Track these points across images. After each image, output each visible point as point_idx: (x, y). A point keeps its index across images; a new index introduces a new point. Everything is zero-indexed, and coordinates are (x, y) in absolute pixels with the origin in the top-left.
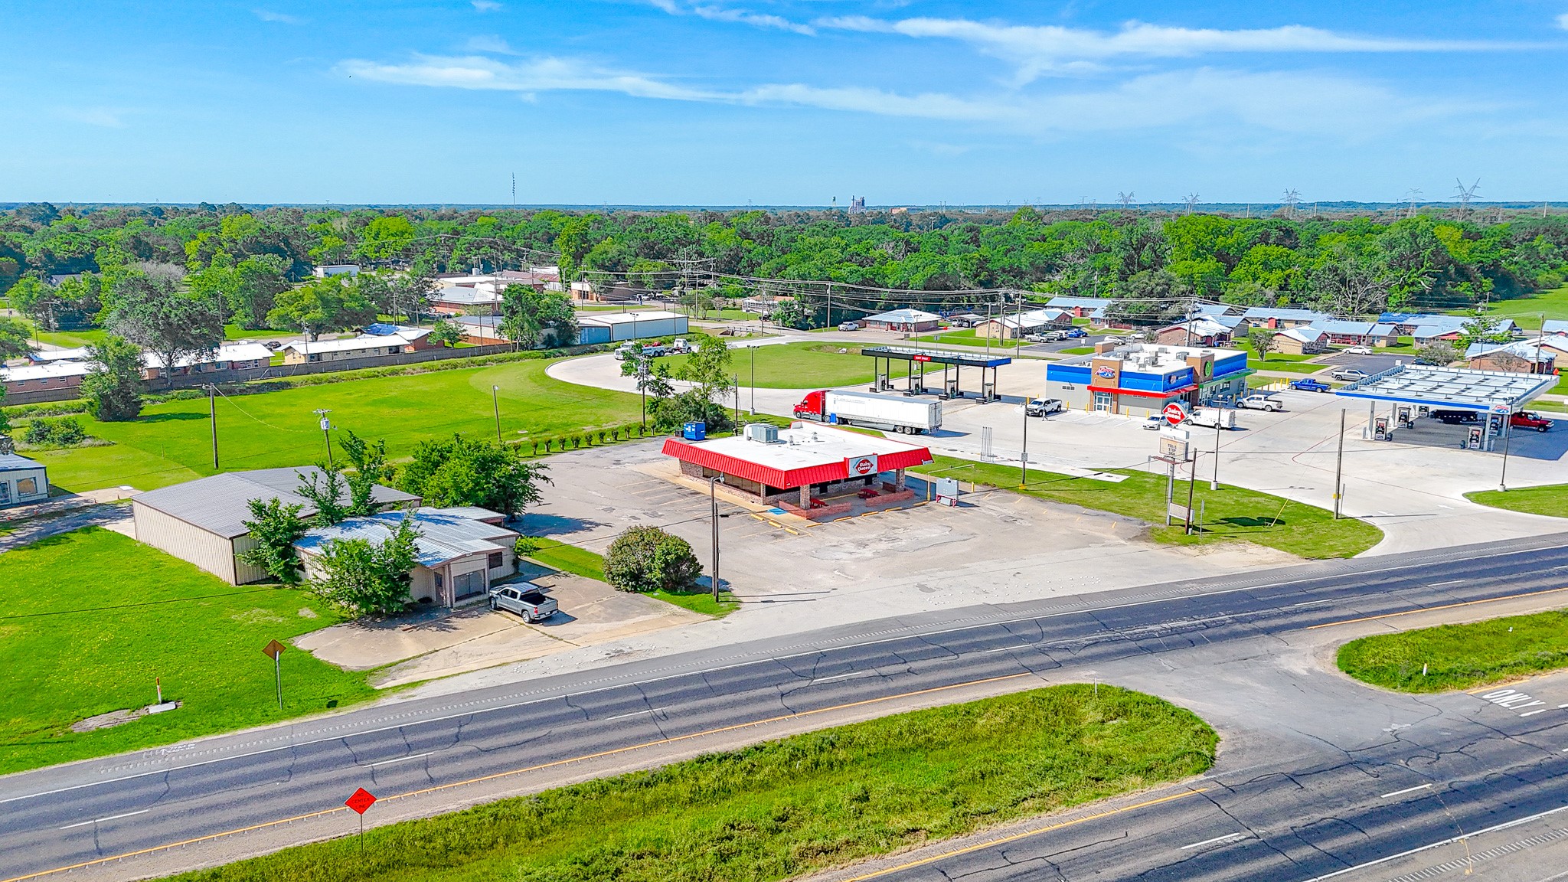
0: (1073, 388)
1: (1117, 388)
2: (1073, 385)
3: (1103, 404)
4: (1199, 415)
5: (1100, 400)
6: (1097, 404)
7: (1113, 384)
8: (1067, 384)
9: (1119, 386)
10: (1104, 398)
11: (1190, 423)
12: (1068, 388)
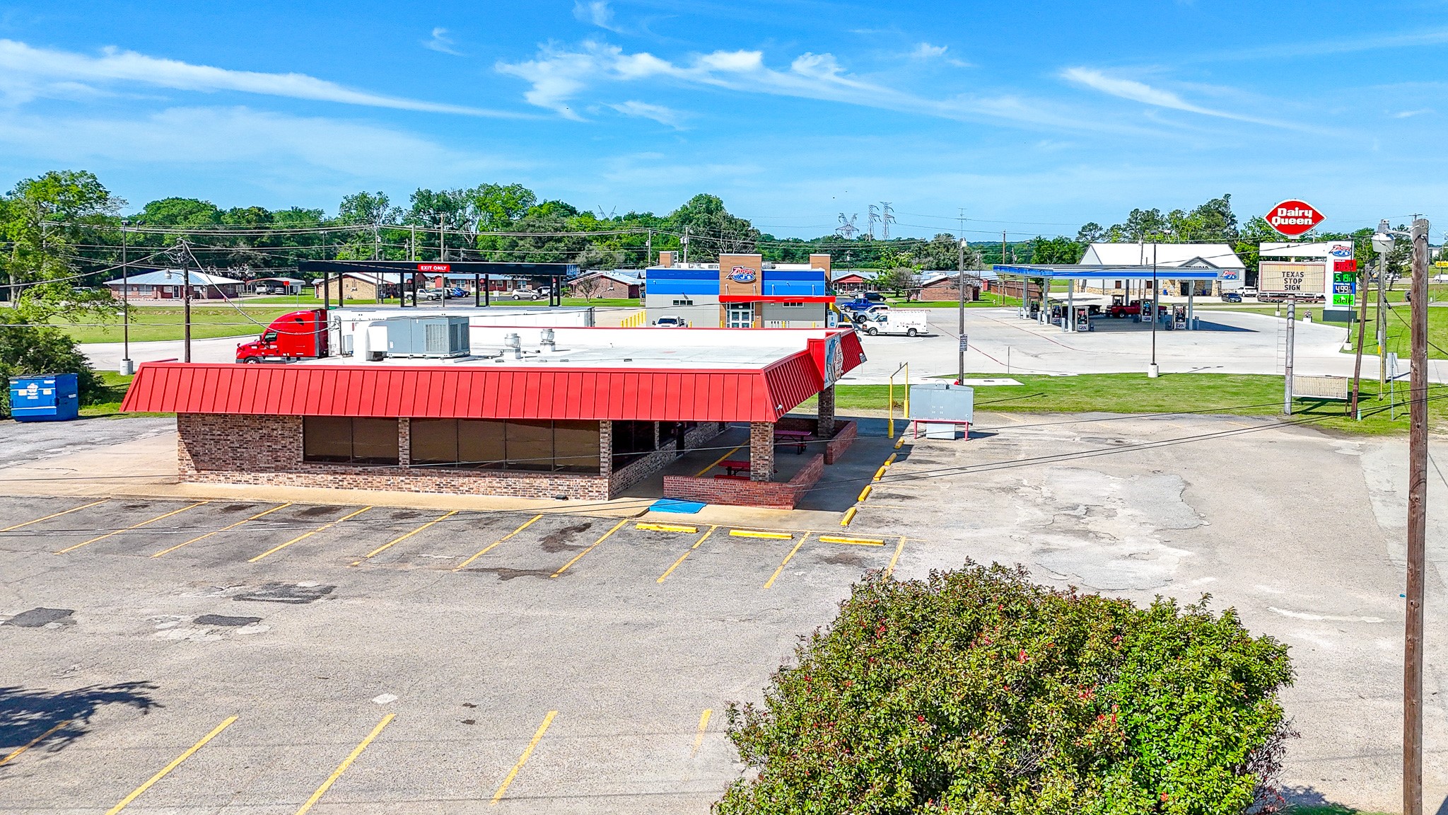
0: (690, 303)
1: (760, 294)
2: (690, 297)
3: (740, 322)
4: (885, 319)
5: (736, 315)
6: (731, 322)
7: (753, 290)
8: (680, 297)
9: (763, 294)
10: (741, 312)
11: (873, 332)
12: (683, 302)
